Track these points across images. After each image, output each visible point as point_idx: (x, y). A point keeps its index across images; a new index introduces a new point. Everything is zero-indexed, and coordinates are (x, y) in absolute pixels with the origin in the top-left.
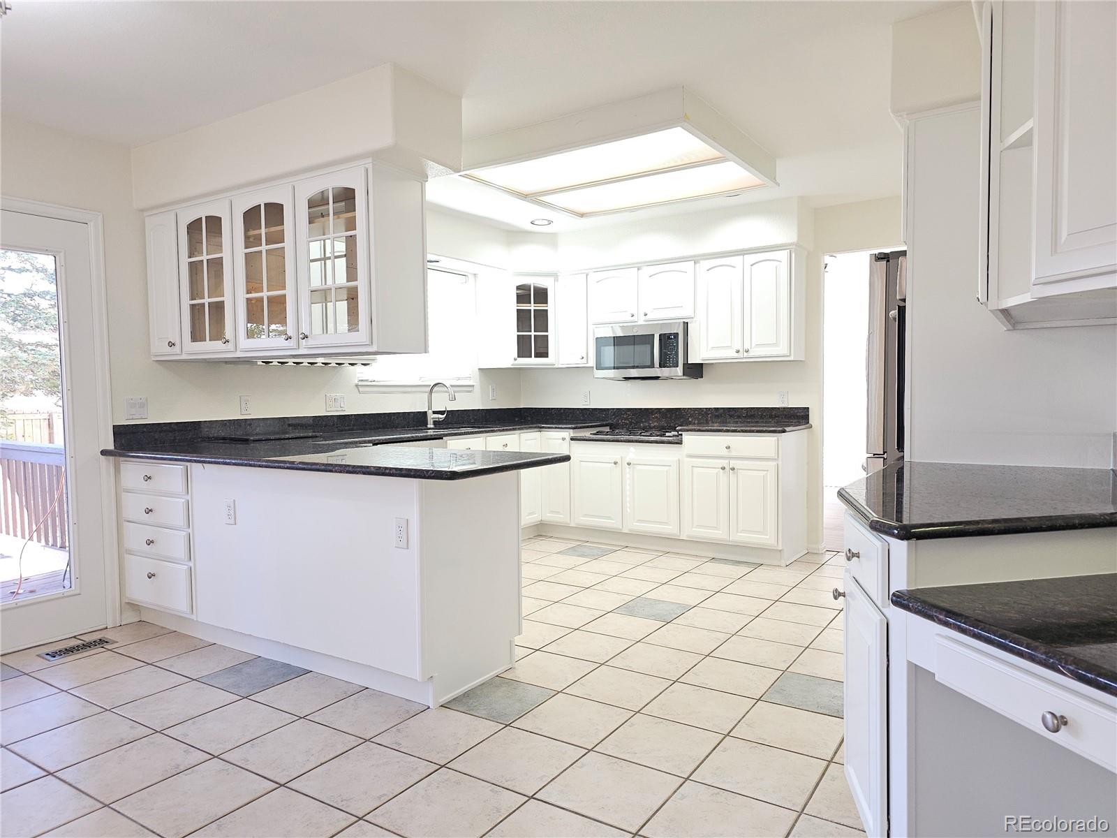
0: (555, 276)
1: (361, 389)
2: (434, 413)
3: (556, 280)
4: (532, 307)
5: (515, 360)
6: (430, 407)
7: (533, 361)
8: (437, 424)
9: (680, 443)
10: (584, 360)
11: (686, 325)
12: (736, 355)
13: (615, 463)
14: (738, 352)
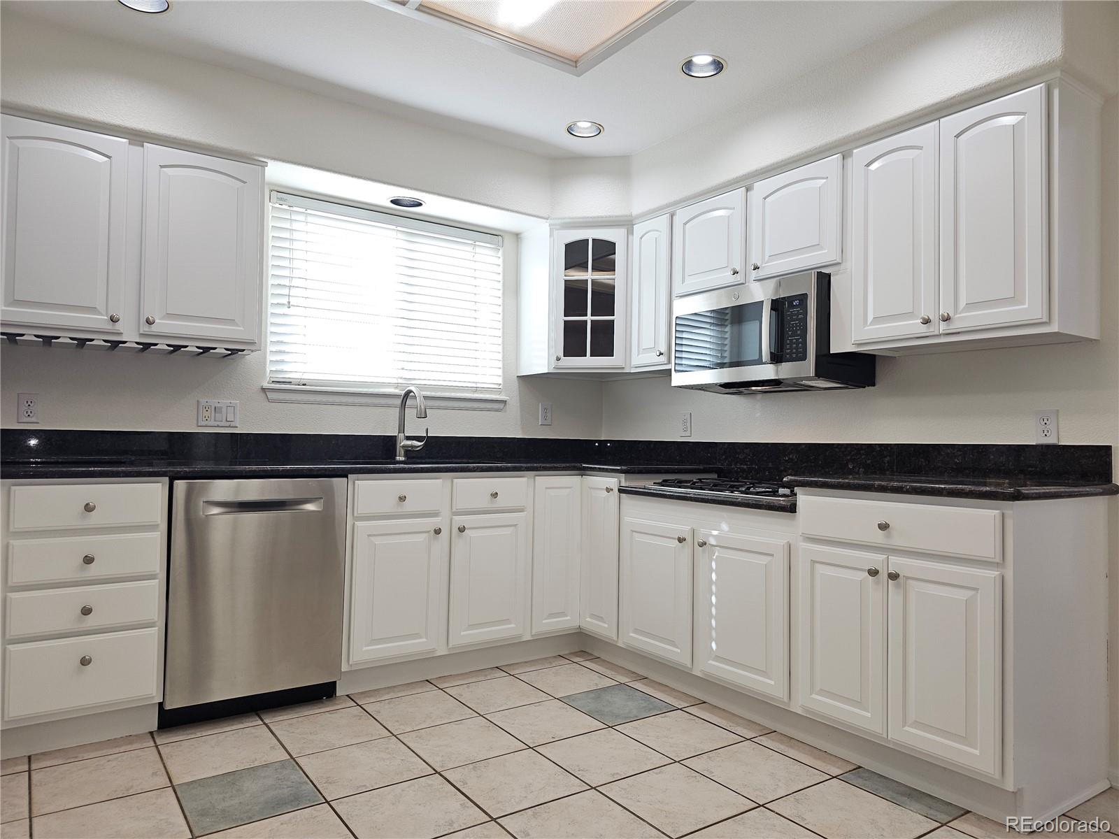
0: (627, 224)
1: (270, 395)
2: (408, 438)
3: (630, 232)
4: (589, 276)
5: (558, 359)
6: (402, 428)
7: (589, 362)
8: (411, 455)
9: (792, 509)
10: (663, 359)
11: (824, 281)
12: (923, 330)
13: (681, 540)
14: (926, 321)
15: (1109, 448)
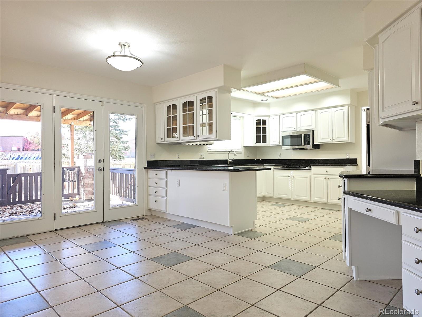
0: (269, 116)
1: (209, 152)
2: (230, 160)
3: (269, 118)
4: (261, 126)
5: (255, 143)
6: (228, 158)
7: (261, 144)
8: (230, 163)
9: (311, 170)
10: (279, 143)
11: (313, 131)
12: (330, 141)
13: (289, 177)
14: (331, 140)
15: (356, 159)
